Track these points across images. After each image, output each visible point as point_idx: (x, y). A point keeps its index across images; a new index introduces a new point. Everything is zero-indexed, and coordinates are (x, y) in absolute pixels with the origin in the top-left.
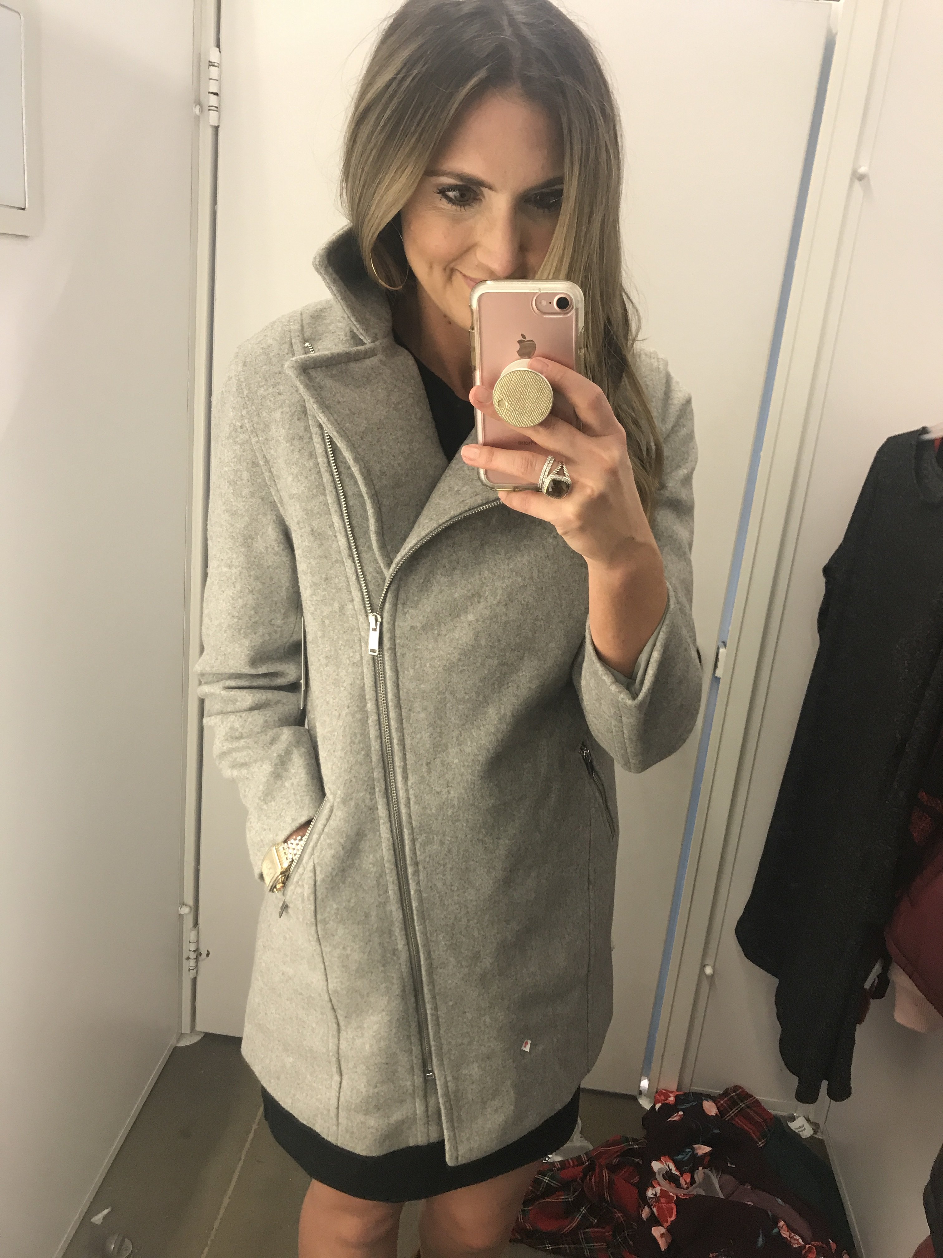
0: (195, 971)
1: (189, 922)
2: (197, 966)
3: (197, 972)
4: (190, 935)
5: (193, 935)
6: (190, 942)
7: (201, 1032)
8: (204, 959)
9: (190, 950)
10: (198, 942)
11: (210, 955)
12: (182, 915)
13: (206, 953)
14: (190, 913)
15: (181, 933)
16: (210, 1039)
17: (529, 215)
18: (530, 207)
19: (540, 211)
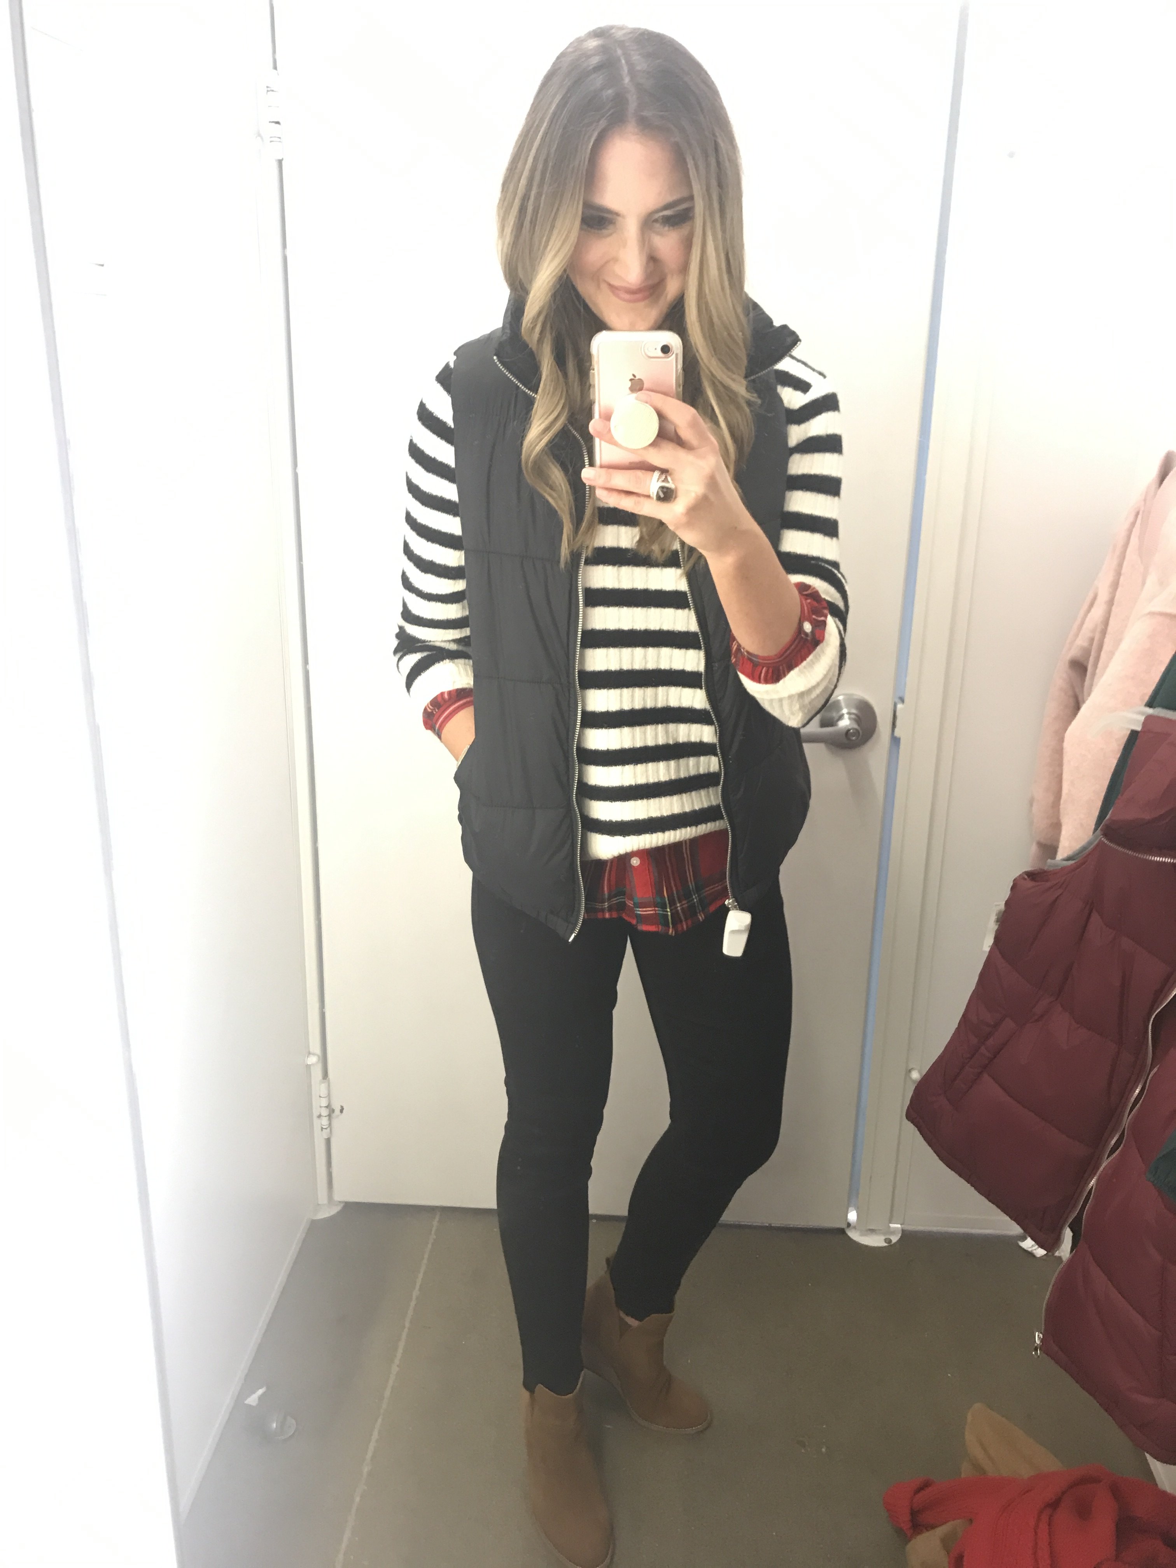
0: (329, 1129)
1: (317, 1073)
2: (330, 1125)
3: (331, 1130)
4: (319, 1088)
5: (323, 1089)
6: (320, 1097)
7: (340, 1202)
8: (338, 1116)
9: (321, 1107)
10: (329, 1096)
11: (344, 1111)
12: (310, 1065)
13: (340, 1108)
14: (317, 1063)
15: (310, 1086)
16: (351, 1208)
17: (658, 233)
18: (657, 225)
19: (666, 228)
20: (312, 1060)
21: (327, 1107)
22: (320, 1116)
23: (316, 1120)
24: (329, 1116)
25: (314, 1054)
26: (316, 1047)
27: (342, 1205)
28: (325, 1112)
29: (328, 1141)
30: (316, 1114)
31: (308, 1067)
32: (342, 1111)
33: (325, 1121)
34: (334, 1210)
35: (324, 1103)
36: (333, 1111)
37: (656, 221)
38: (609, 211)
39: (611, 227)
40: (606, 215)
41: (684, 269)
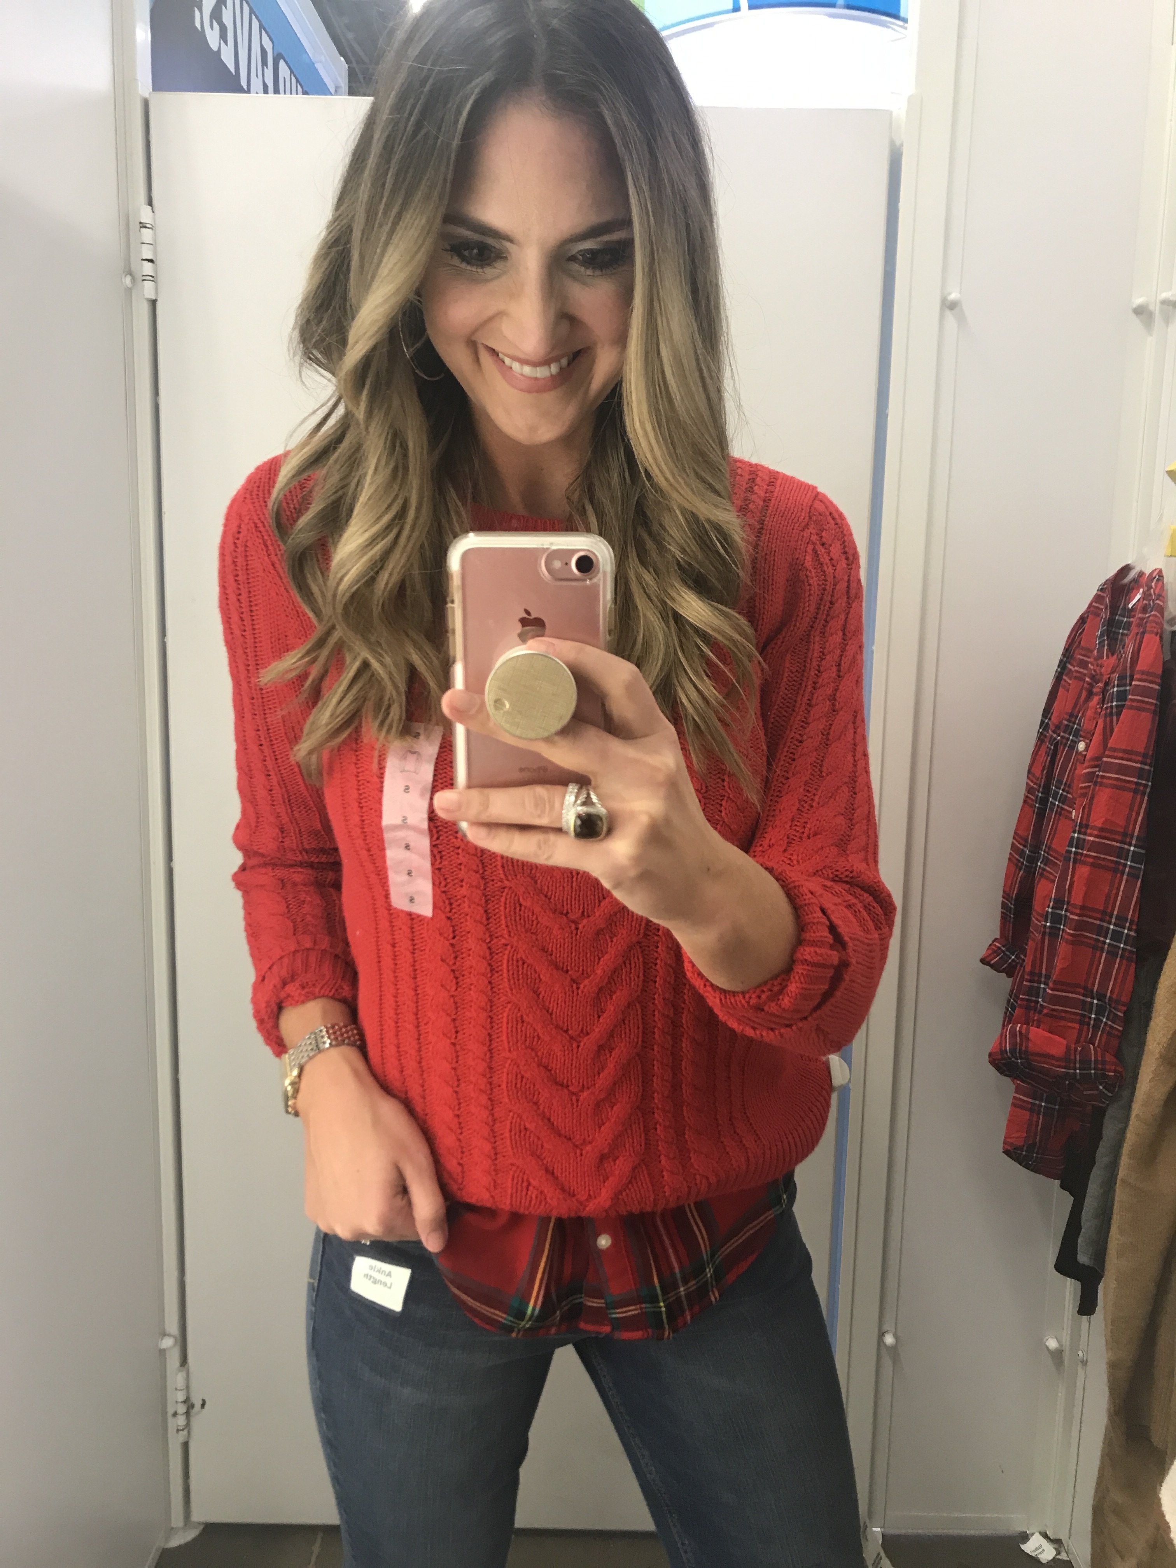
0: (186, 1432)
1: (174, 1359)
2: (188, 1425)
3: (189, 1432)
4: (176, 1379)
5: (180, 1379)
6: (176, 1389)
7: (199, 1523)
8: (199, 1413)
9: (177, 1402)
10: (188, 1387)
11: (206, 1406)
12: (164, 1350)
13: (201, 1402)
14: (174, 1346)
15: (164, 1377)
16: (211, 1530)
17: (575, 278)
18: (575, 267)
19: (589, 272)
20: (167, 1343)
21: (184, 1402)
22: (175, 1414)
23: (170, 1419)
24: (188, 1414)
25: (169, 1335)
26: (172, 1326)
27: (202, 1527)
28: (182, 1409)
29: (186, 1446)
30: (170, 1411)
31: (162, 1352)
32: (203, 1405)
33: (181, 1421)
34: (190, 1535)
35: (181, 1397)
36: (193, 1406)
37: (573, 259)
38: (496, 234)
39: (499, 265)
40: (490, 241)
41: (621, 340)
